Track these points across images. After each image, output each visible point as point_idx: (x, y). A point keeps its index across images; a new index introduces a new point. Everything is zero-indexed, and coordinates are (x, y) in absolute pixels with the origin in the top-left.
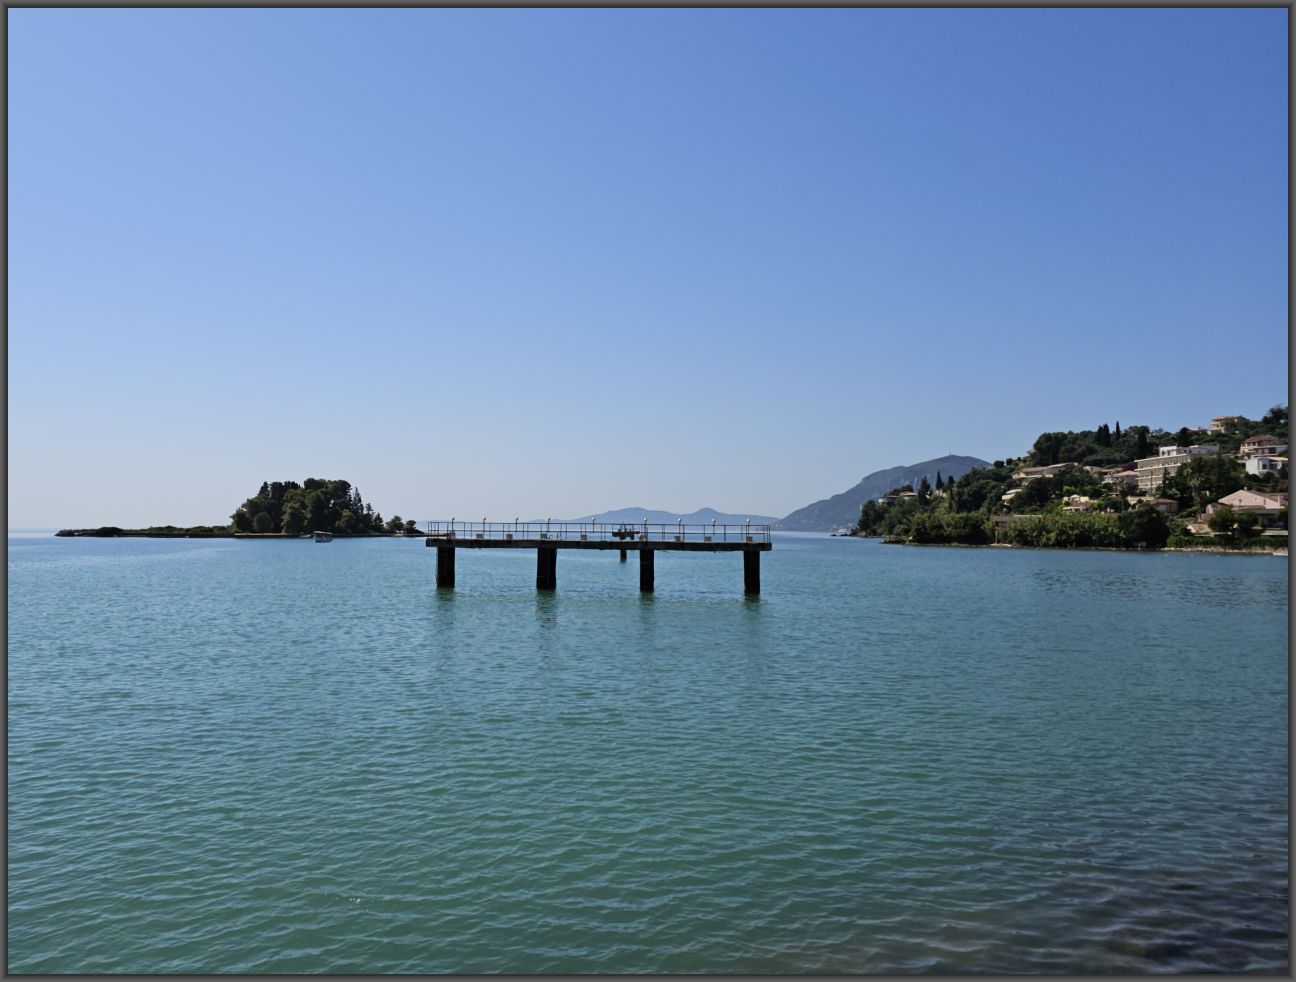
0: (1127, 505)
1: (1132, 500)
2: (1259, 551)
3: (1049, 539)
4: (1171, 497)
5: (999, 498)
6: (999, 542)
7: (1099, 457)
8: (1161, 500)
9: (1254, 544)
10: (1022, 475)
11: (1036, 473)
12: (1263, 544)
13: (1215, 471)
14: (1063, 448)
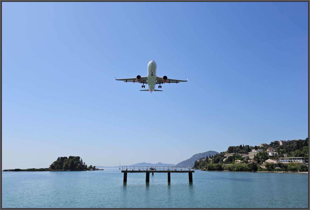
0: (248, 162)
1: (249, 161)
2: (275, 172)
3: (235, 169)
4: (256, 160)
5: (222, 160)
6: (225, 170)
7: (241, 152)
8: (254, 161)
9: (274, 170)
10: (226, 155)
11: (229, 155)
12: (275, 170)
13: (264, 155)
14: (233, 150)
